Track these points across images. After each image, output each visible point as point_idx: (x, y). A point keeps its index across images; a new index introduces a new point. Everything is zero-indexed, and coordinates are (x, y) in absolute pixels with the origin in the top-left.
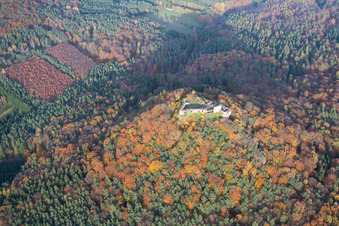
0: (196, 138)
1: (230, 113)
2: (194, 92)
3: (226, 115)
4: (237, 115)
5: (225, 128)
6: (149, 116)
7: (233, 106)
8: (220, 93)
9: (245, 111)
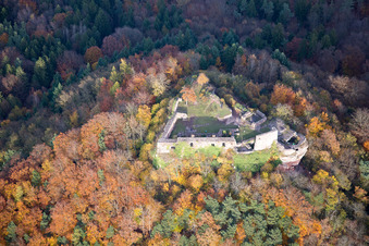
0: (201, 230)
1: (303, 151)
2: (203, 79)
3: (291, 157)
4: (326, 157)
5: (287, 203)
6: (74, 148)
7: (315, 124)
8: (279, 77)
9: (350, 138)
